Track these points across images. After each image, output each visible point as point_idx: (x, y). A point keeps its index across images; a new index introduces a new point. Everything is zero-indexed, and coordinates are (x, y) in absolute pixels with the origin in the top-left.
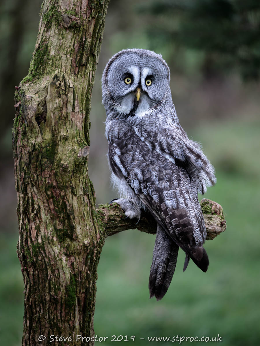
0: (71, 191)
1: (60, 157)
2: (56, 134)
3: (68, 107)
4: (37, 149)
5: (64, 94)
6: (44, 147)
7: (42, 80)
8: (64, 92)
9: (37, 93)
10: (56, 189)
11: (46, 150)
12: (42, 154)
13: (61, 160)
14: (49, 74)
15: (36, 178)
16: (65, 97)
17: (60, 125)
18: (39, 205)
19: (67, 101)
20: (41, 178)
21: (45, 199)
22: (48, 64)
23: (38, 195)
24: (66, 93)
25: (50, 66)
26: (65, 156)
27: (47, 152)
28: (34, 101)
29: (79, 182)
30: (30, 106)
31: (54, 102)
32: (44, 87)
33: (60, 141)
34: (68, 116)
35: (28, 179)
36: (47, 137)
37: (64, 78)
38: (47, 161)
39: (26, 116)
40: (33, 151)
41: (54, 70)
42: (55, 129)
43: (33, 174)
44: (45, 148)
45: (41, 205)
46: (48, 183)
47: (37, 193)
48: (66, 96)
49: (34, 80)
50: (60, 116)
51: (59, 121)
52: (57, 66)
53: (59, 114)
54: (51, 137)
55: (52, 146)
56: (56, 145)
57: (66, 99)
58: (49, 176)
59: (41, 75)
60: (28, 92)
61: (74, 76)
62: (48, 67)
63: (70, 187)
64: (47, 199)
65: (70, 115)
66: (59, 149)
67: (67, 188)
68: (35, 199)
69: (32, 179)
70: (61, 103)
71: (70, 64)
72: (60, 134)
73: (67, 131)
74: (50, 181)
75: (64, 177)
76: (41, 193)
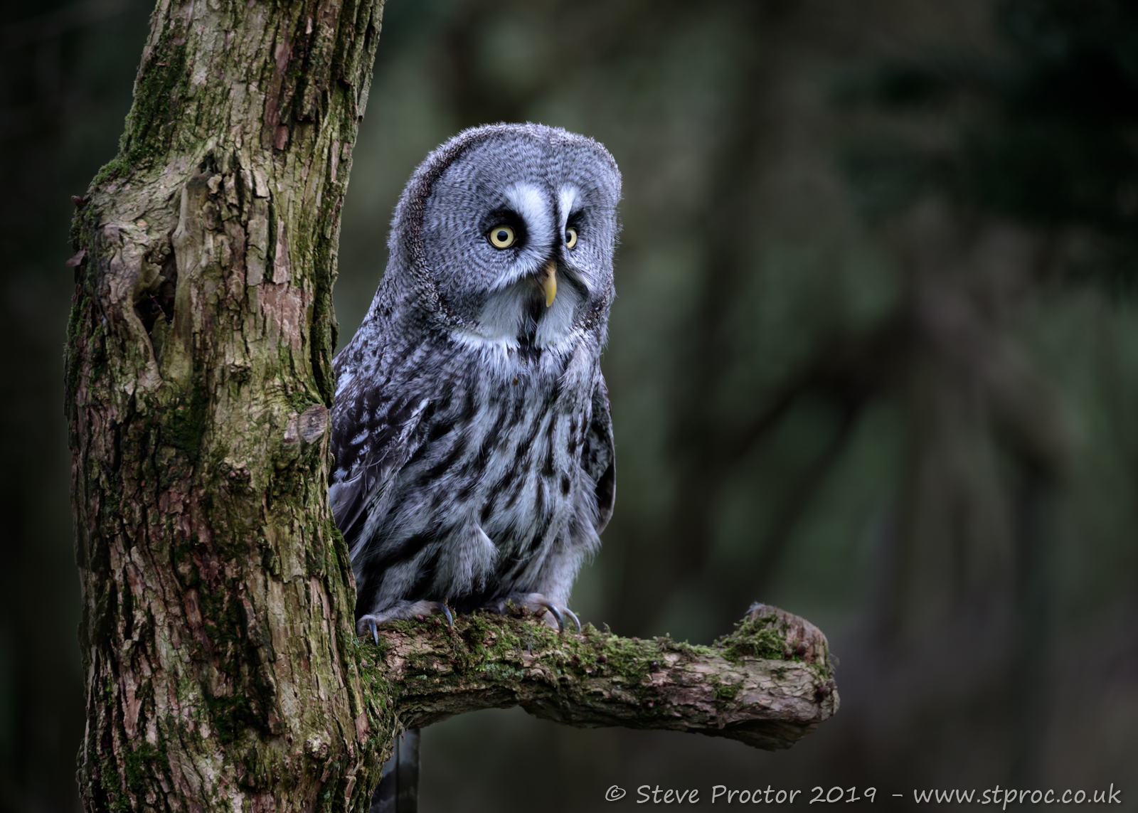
0: (260, 563)
1: (219, 443)
2: (207, 360)
3: (249, 267)
4: (140, 414)
5: (234, 218)
6: (166, 408)
7: (162, 173)
8: (235, 212)
9: (141, 217)
10: (207, 556)
11: (172, 417)
12: (159, 432)
13: (223, 452)
14: (187, 151)
15: (138, 515)
16: (240, 231)
17: (223, 329)
18: (149, 613)
19: (246, 244)
20: (155, 515)
21: (169, 591)
22: (185, 118)
23: (146, 575)
24: (244, 218)
25: (191, 121)
26: (240, 438)
27: (175, 424)
28: (132, 246)
29: (292, 532)
30: (115, 261)
31: (200, 247)
32: (169, 194)
33: (223, 384)
34: (251, 298)
35: (111, 519)
36: (178, 371)
37: (235, 163)
38: (177, 456)
39: (102, 297)
40: (127, 421)
41: (205, 136)
42: (203, 342)
43: (129, 501)
44: (169, 411)
45: (157, 611)
46: (182, 533)
47: (142, 570)
48: (241, 225)
49: (136, 172)
50: (221, 298)
51: (219, 315)
52: (214, 123)
53: (219, 292)
54: (192, 372)
55: (193, 403)
56: (206, 401)
57: (243, 237)
58: (185, 510)
59: (161, 155)
60: (114, 212)
61: (274, 157)
62: (184, 126)
63: (257, 550)
64: (177, 590)
65: (255, 296)
66: (218, 412)
67: (246, 554)
68: (138, 590)
69: (125, 521)
70: (225, 251)
71: (260, 116)
72: (223, 361)
73: (247, 350)
74: (186, 528)
75: (236, 514)
76: (156, 568)
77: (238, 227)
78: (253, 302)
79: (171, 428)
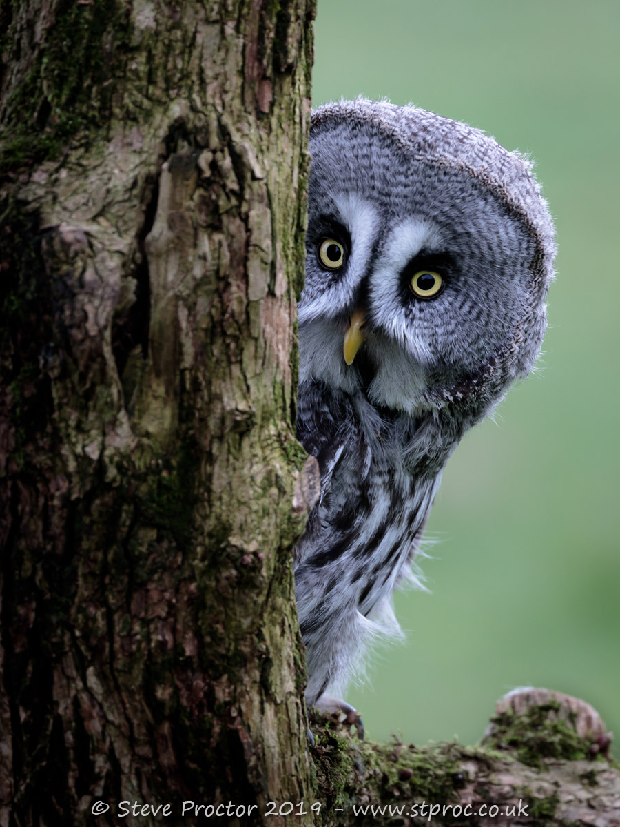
0: (258, 679)
1: (218, 518)
2: (199, 405)
3: (251, 275)
4: (110, 484)
5: (234, 210)
6: (146, 474)
7: (106, 153)
8: (234, 201)
9: (101, 213)
10: (190, 674)
11: (155, 486)
12: (136, 508)
13: (226, 530)
14: (141, 120)
15: (101, 623)
16: (239, 227)
17: (218, 362)
18: (112, 757)
19: (247, 243)
20: (125, 622)
21: (139, 725)
22: (129, 74)
23: (106, 705)
24: (244, 208)
25: (139, 79)
26: (245, 510)
27: (159, 495)
28: (105, 254)
30: (89, 276)
31: (191, 251)
32: (129, 186)
33: (221, 438)
34: (252, 317)
35: (59, 631)
36: (156, 423)
37: (224, 132)
38: (159, 539)
39: (71, 327)
40: (89, 497)
41: (164, 99)
42: (195, 381)
43: (84, 605)
44: (151, 478)
45: (122, 752)
46: (162, 644)
47: (100, 698)
48: (242, 219)
49: (70, 152)
50: (216, 319)
51: (212, 342)
52: (176, 80)
53: (214, 311)
54: (176, 422)
55: (181, 466)
56: (197, 461)
57: (244, 235)
58: (169, 614)
59: (98, 127)
60: (58, 208)
62: (129, 86)
63: (256, 660)
64: (148, 722)
65: (257, 314)
66: (215, 477)
67: (241, 667)
68: (95, 726)
69: (78, 633)
70: (224, 255)
71: (240, 68)
72: (219, 406)
73: (248, 388)
74: (169, 637)
75: (235, 614)
76: (120, 695)
77: (238, 221)
78: (255, 322)
79: (153, 501)
